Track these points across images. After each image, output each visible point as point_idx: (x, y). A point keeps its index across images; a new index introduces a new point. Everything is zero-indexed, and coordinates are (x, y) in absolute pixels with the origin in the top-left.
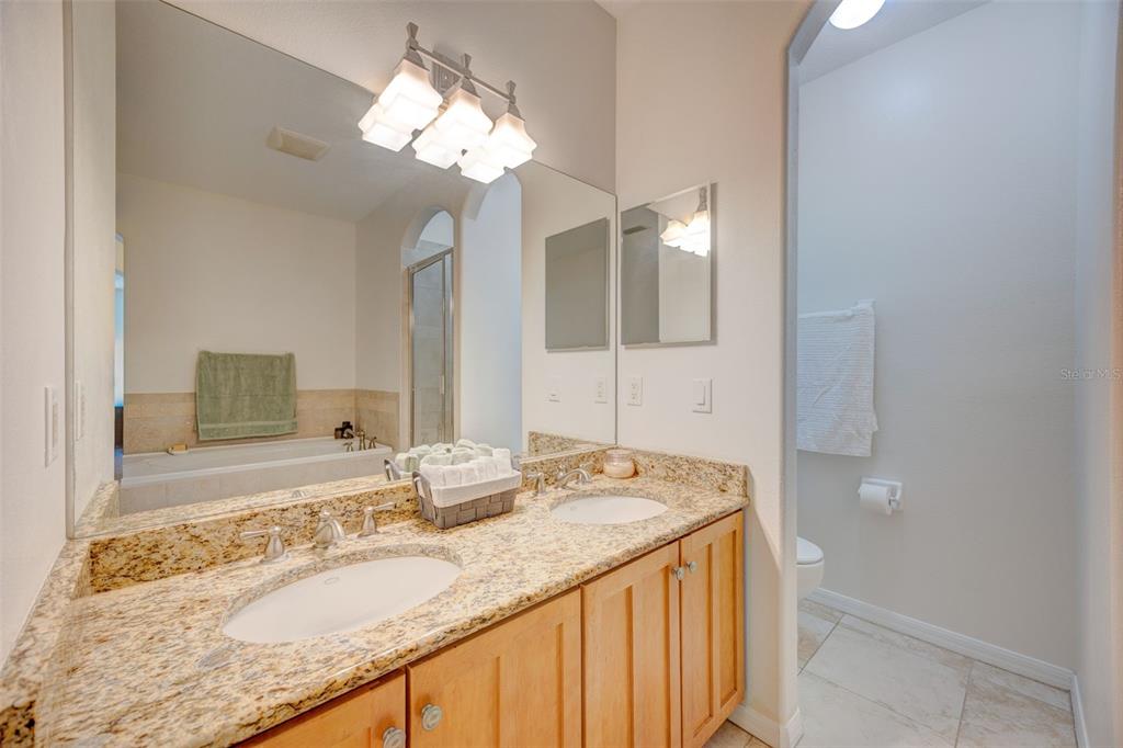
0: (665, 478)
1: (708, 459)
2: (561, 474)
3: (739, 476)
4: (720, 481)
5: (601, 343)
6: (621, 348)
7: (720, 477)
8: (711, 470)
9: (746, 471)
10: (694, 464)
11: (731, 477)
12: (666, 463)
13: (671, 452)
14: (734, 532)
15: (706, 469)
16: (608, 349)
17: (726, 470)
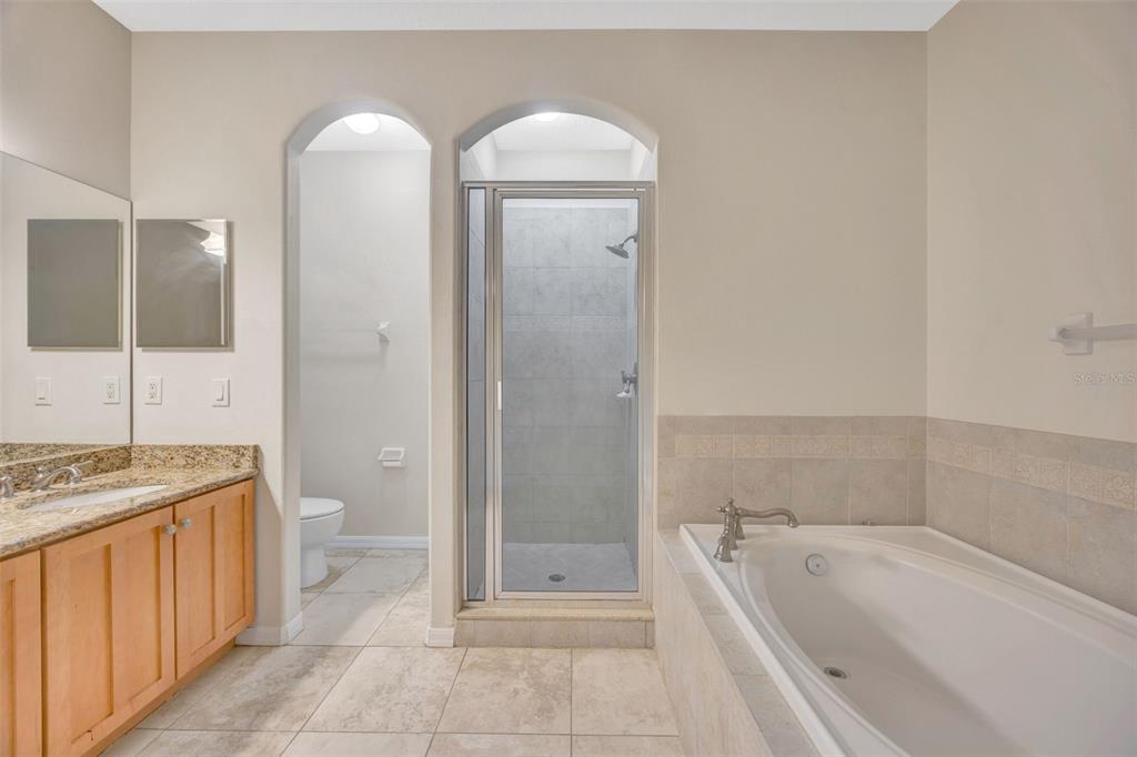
0: (184, 466)
1: (224, 443)
2: (41, 476)
3: (250, 453)
4: (235, 460)
5: (113, 343)
6: (137, 351)
7: (234, 456)
8: (228, 452)
9: (256, 449)
10: (211, 449)
11: (243, 455)
12: (185, 453)
13: (191, 443)
14: (244, 496)
15: (223, 452)
16: (121, 350)
17: (238, 450)
